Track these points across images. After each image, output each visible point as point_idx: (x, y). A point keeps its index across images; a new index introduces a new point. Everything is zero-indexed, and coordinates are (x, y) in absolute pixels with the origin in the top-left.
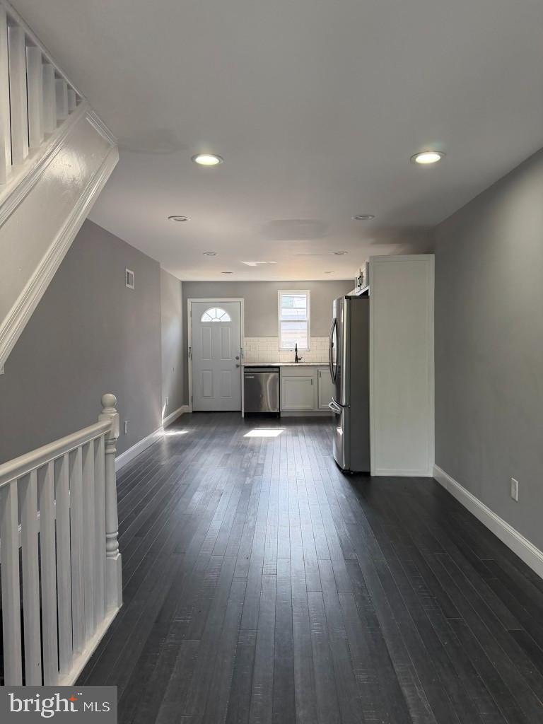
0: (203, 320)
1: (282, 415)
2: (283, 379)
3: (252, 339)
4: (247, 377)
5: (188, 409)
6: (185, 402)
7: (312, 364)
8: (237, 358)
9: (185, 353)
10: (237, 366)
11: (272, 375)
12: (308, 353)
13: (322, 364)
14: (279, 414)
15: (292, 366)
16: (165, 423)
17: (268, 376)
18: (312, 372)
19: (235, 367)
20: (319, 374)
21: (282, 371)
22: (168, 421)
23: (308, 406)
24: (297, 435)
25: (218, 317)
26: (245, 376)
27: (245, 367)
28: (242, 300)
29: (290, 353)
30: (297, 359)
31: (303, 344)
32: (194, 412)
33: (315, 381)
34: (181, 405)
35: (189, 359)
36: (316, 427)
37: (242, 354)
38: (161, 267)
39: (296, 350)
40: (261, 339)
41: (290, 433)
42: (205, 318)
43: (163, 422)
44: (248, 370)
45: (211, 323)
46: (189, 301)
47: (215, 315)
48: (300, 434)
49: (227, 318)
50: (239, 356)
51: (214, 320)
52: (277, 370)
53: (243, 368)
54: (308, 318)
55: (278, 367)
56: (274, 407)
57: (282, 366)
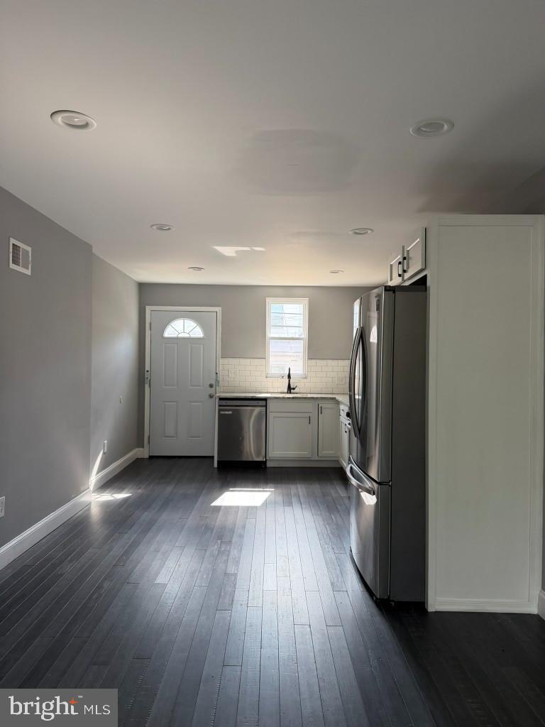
0: (166, 334)
1: (269, 465)
2: (271, 416)
3: (232, 361)
4: (222, 412)
5: (143, 453)
6: (140, 443)
7: (309, 396)
8: (211, 386)
9: (141, 378)
10: (211, 396)
11: (257, 410)
12: (305, 380)
13: (323, 396)
14: (265, 463)
15: (284, 398)
16: (99, 481)
17: (252, 412)
18: (310, 407)
19: (207, 396)
20: (320, 410)
21: (271, 405)
22: (102, 478)
23: (305, 453)
24: (290, 504)
25: (187, 331)
26: (220, 410)
27: (221, 399)
28: (218, 309)
29: (280, 380)
30: (290, 389)
31: (298, 369)
32: (151, 457)
33: (314, 420)
34: (133, 449)
35: (147, 386)
36: (316, 488)
37: (217, 382)
38: (94, 251)
39: (289, 376)
40: (243, 361)
41: (280, 499)
42: (169, 332)
43: (94, 478)
44: (224, 403)
45: (177, 338)
46: (148, 309)
47: (182, 328)
48: (294, 500)
49: (198, 332)
50: (213, 383)
51: (180, 336)
52: (263, 403)
53: (217, 400)
54: (305, 335)
55: (265, 399)
56: (258, 454)
57: (271, 398)
